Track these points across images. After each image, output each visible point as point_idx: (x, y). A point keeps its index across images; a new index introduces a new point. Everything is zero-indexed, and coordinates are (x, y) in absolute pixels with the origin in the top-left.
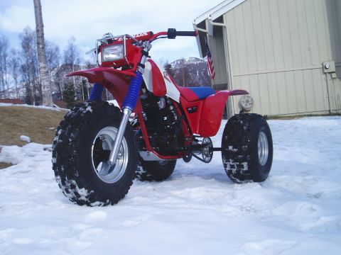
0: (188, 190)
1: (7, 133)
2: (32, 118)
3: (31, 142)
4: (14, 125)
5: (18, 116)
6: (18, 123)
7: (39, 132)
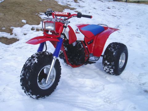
0: (85, 79)
1: (16, 18)
2: (28, 7)
3: (26, 24)
4: (20, 13)
5: (22, 6)
6: (22, 12)
7: (30, 17)
